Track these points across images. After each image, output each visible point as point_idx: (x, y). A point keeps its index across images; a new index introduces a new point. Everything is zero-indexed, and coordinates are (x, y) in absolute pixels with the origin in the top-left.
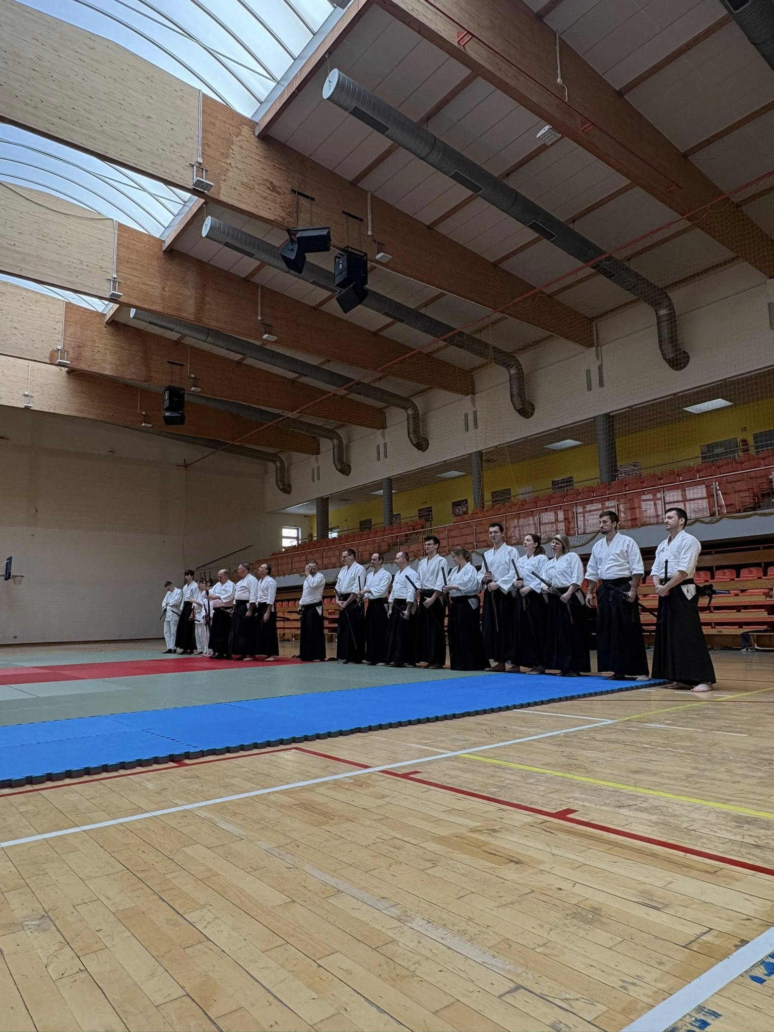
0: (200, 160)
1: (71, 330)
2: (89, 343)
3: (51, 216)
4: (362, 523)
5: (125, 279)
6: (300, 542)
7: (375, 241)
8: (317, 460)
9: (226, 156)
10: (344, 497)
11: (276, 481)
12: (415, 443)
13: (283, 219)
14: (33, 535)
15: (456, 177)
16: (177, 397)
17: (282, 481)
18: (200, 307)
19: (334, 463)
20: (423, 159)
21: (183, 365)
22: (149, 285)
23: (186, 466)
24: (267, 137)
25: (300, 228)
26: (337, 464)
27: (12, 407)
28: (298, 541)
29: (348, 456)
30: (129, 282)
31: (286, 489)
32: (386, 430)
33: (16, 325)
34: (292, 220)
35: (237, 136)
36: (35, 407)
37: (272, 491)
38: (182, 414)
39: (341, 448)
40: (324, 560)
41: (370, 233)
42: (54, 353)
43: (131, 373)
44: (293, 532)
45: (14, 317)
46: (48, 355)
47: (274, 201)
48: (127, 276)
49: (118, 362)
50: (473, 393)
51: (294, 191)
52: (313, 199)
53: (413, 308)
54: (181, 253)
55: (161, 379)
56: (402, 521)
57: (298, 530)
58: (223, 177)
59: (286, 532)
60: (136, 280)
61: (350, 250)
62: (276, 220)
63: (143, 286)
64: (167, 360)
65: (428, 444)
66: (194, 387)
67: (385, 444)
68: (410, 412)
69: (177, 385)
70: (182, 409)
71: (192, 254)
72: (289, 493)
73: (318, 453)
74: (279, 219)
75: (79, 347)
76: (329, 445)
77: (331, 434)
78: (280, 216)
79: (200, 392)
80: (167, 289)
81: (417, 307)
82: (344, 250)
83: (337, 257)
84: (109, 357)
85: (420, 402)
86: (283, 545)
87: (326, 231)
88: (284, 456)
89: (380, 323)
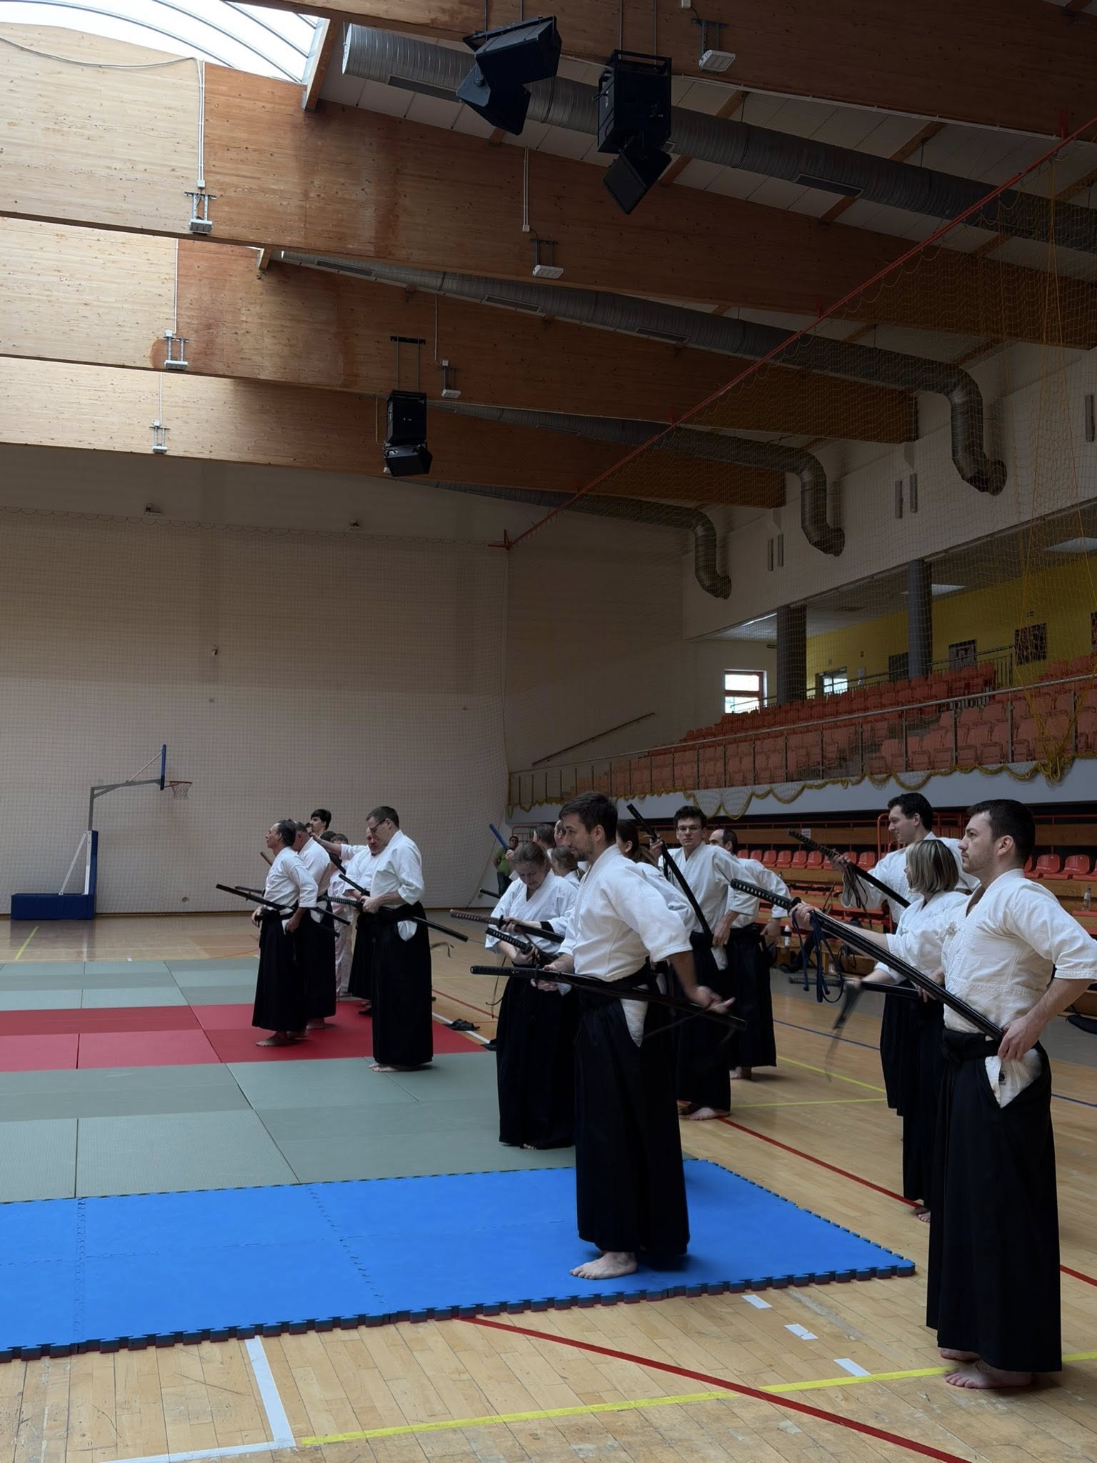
1: (192, 294)
2: (229, 317)
3: (72, 76)
4: (892, 661)
5: (225, 187)
6: (766, 702)
7: (699, 22)
8: (777, 519)
10: (844, 602)
11: (697, 570)
12: (969, 476)
13: (452, 14)
14: (211, 701)
16: (410, 416)
17: (710, 568)
18: (388, 221)
19: (804, 528)
21: (423, 342)
22: (274, 191)
23: (508, 545)
26: (811, 529)
27: (131, 452)
28: (761, 700)
30: (231, 193)
31: (720, 586)
32: (916, 444)
33: (87, 298)
36: (175, 448)
37: (696, 597)
38: (423, 451)
39: (818, 488)
40: (758, 758)
41: (684, 3)
42: (160, 346)
43: (317, 370)
44: (749, 682)
45: (83, 283)
46: (148, 352)
48: (227, 179)
49: (286, 350)
53: (886, 155)
54: (344, 108)
55: (378, 378)
56: (979, 658)
57: (761, 675)
59: (733, 682)
60: (247, 184)
61: (623, 57)
62: (433, 21)
63: (261, 197)
64: (390, 334)
65: (1004, 474)
66: (448, 387)
67: (914, 479)
68: (958, 397)
69: (411, 387)
70: (422, 440)
71: (365, 104)
72: (726, 597)
73: (780, 502)
74: (445, 18)
75: (209, 327)
76: (795, 485)
77: (800, 459)
78: (443, 11)
79: (460, 398)
80: (312, 195)
81: (902, 152)
82: (612, 60)
83: (603, 79)
84: (268, 341)
85: (982, 373)
86: (728, 710)
87: (546, 25)
88: (714, 513)
89: (819, 201)
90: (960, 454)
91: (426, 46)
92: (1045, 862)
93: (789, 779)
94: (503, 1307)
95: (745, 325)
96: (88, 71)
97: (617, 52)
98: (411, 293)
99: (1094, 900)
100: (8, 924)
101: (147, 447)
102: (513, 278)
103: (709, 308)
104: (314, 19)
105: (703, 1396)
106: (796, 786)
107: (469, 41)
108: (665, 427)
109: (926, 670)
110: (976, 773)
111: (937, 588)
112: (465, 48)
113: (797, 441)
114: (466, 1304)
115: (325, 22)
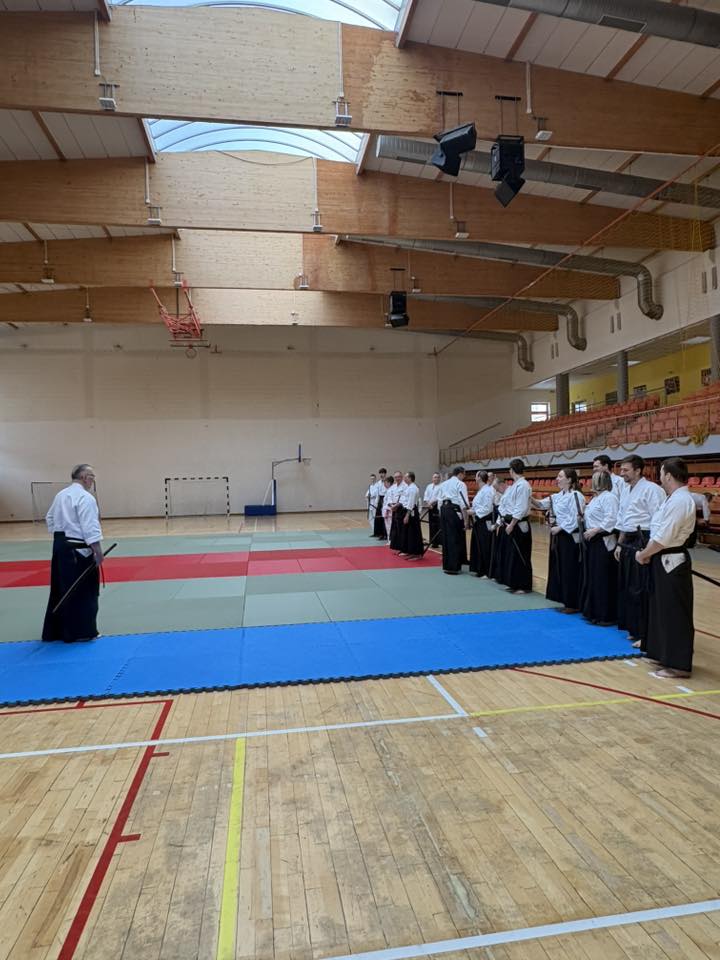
0: (342, 95)
1: (308, 257)
2: (324, 266)
3: (263, 170)
4: (608, 396)
5: (325, 210)
7: (535, 119)
8: (555, 336)
9: (366, 80)
10: (586, 371)
11: (518, 360)
12: (646, 312)
13: (429, 126)
14: (317, 425)
15: (605, 23)
16: (400, 301)
17: (524, 359)
18: (394, 219)
19: (568, 340)
20: (560, 15)
21: (404, 270)
22: (347, 211)
23: (436, 354)
24: (408, 44)
25: (447, 131)
26: (572, 340)
27: (284, 325)
28: (548, 416)
29: (583, 329)
30: (329, 213)
31: (529, 367)
32: (620, 300)
33: (267, 262)
34: (437, 124)
35: (377, 55)
36: (301, 323)
37: (518, 370)
38: (405, 316)
39: (575, 321)
41: (529, 111)
42: (297, 280)
43: (360, 285)
44: (542, 408)
46: (292, 283)
47: (418, 111)
48: (327, 207)
49: (348, 278)
50: (712, 247)
51: (439, 93)
52: (460, 94)
53: (613, 171)
54: (373, 172)
55: (386, 286)
56: (649, 393)
57: (547, 405)
58: (365, 104)
59: (535, 408)
60: (335, 208)
61: (502, 138)
63: (341, 213)
64: (390, 267)
65: (662, 311)
66: (415, 288)
67: (619, 315)
68: (641, 278)
69: (399, 289)
70: (404, 311)
71: (383, 170)
72: (532, 371)
73: (557, 329)
74: (424, 128)
75: (316, 270)
76: (563, 321)
77: (565, 310)
78: (425, 125)
79: (421, 292)
80: (362, 210)
81: (619, 169)
82: (498, 139)
83: (493, 148)
84: (340, 275)
85: (651, 266)
86: (533, 420)
87: (469, 128)
88: (525, 335)
89: (581, 194)
90: (642, 302)
91: (411, 142)
92: (692, 480)
93: (569, 448)
94: (526, 665)
95: (544, 253)
96: (270, 167)
97: (500, 136)
98: (398, 249)
99: (719, 496)
100: (243, 517)
101: (290, 322)
102: (445, 239)
103: (528, 246)
104: (361, 134)
105: (627, 700)
106: (574, 452)
107: (435, 137)
108: (507, 299)
109: (626, 398)
110: (660, 443)
111: (630, 363)
112: (434, 141)
113: (563, 302)
114: (511, 663)
115: (368, 135)
